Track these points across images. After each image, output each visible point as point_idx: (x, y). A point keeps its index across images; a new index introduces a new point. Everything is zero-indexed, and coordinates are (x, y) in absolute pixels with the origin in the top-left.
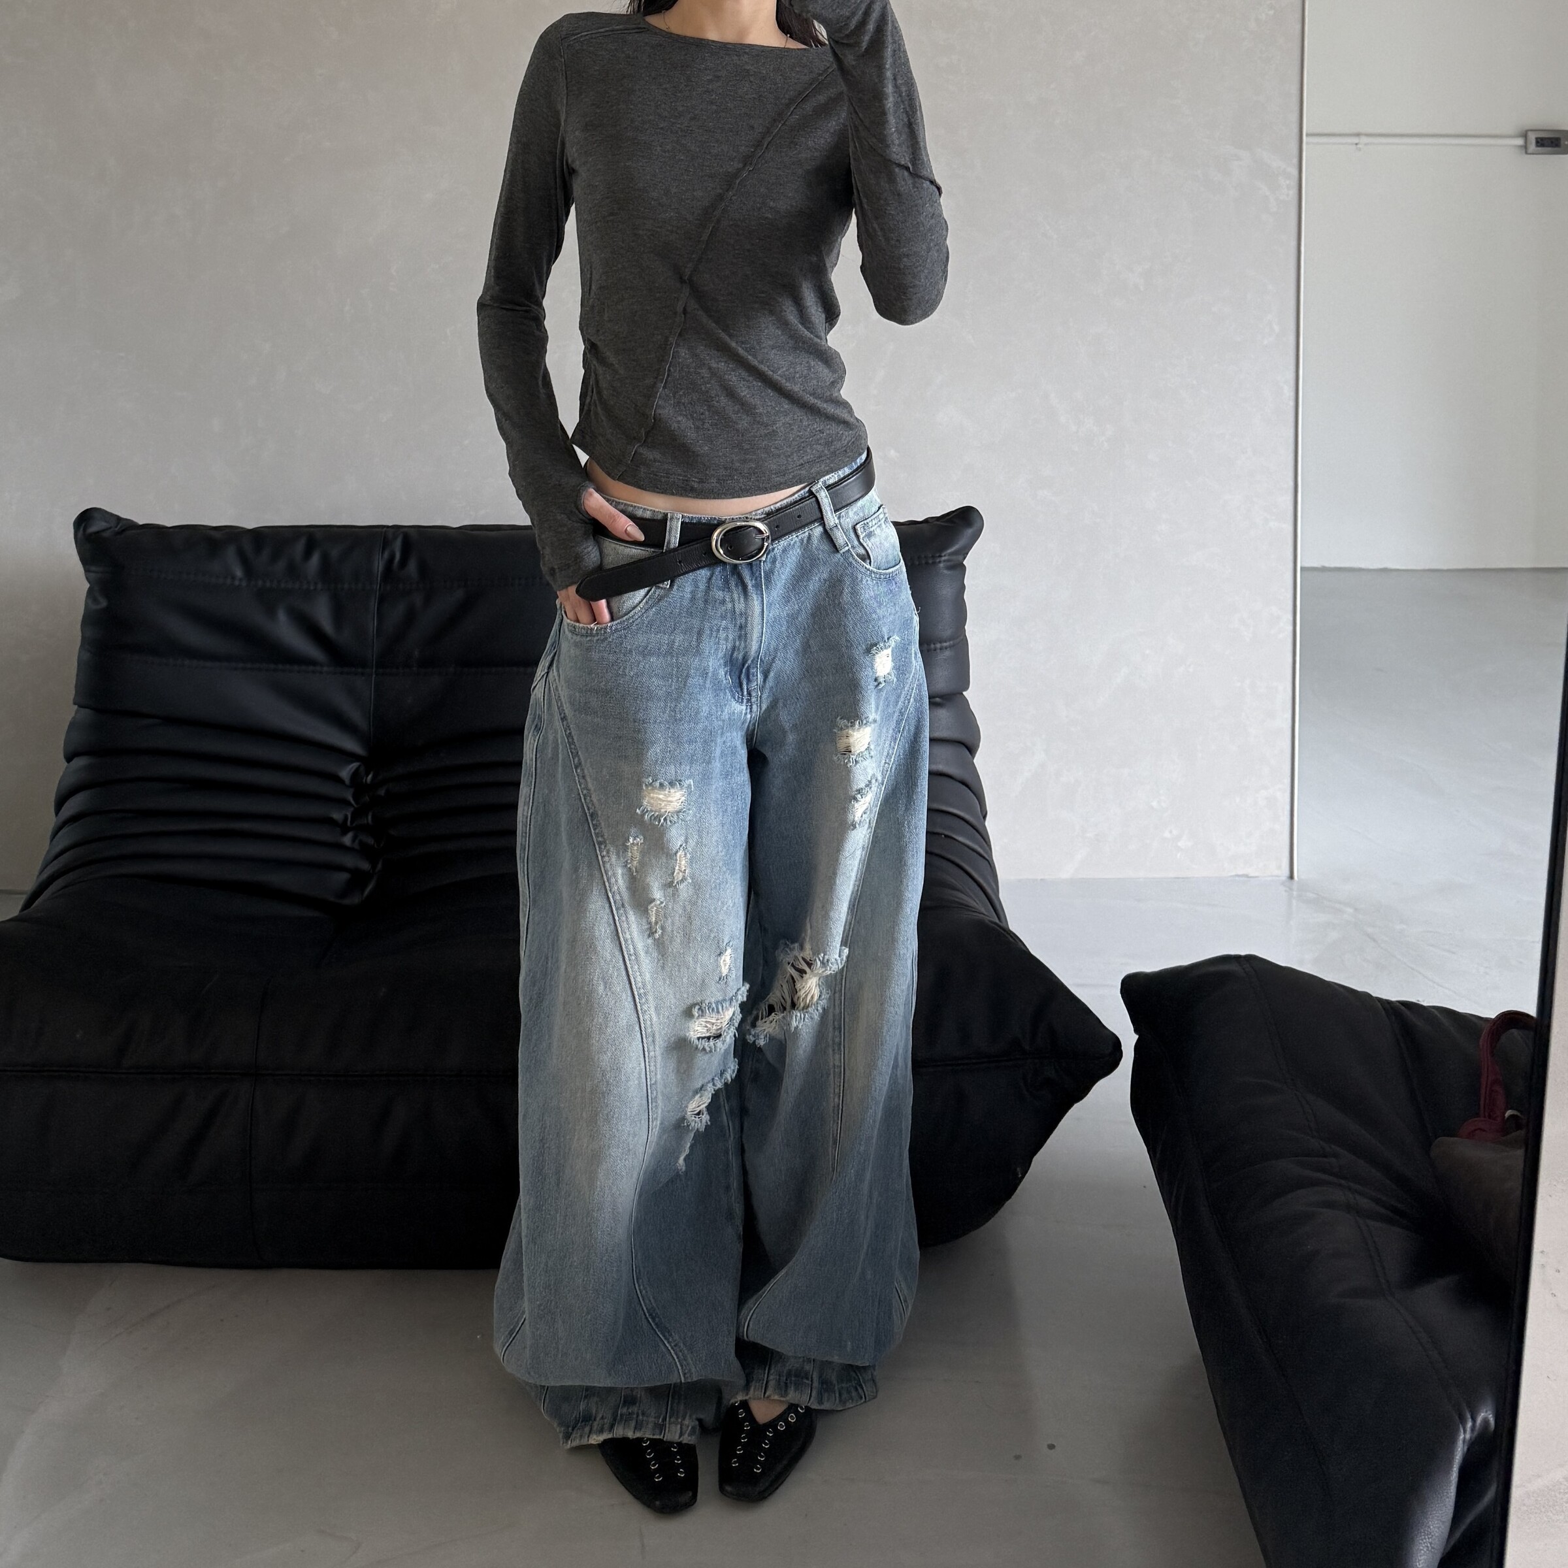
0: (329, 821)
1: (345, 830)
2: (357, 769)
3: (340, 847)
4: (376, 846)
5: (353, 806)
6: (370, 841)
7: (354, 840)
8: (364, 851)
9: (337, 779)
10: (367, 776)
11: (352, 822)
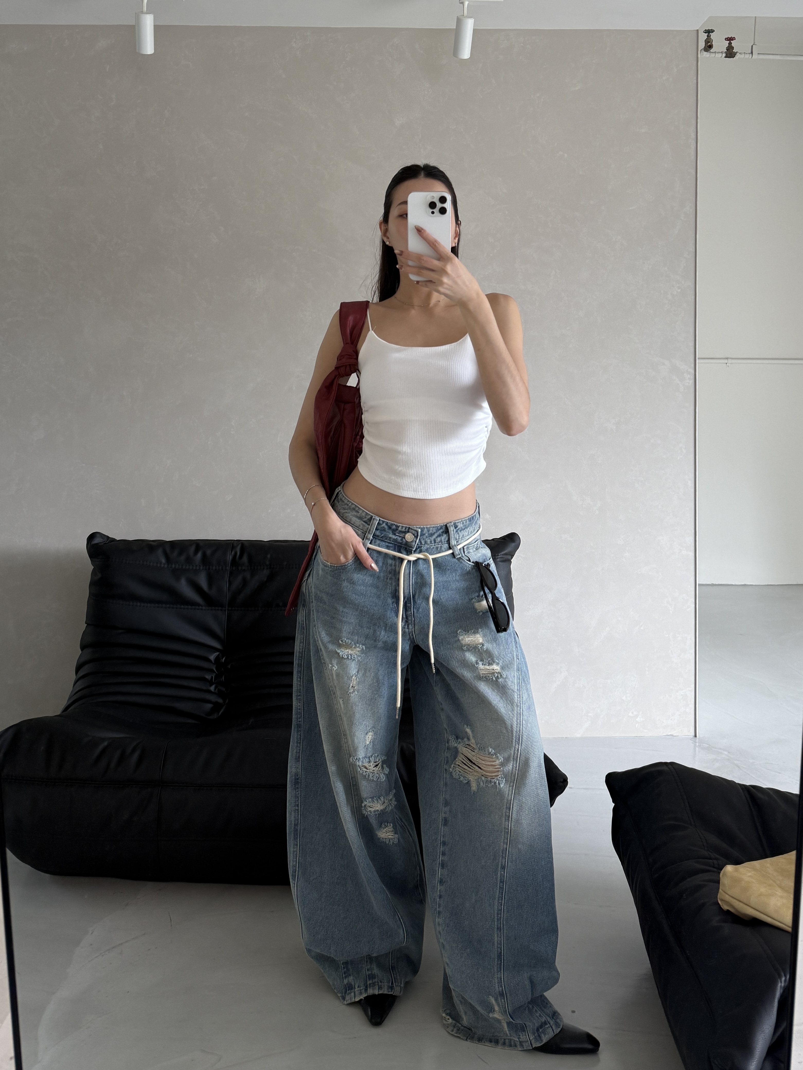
0: (204, 679)
1: (211, 684)
2: (219, 655)
3: (209, 692)
4: (226, 692)
5: (215, 672)
6: (223, 689)
7: (215, 689)
8: (220, 694)
9: (209, 660)
10: (223, 659)
11: (215, 680)
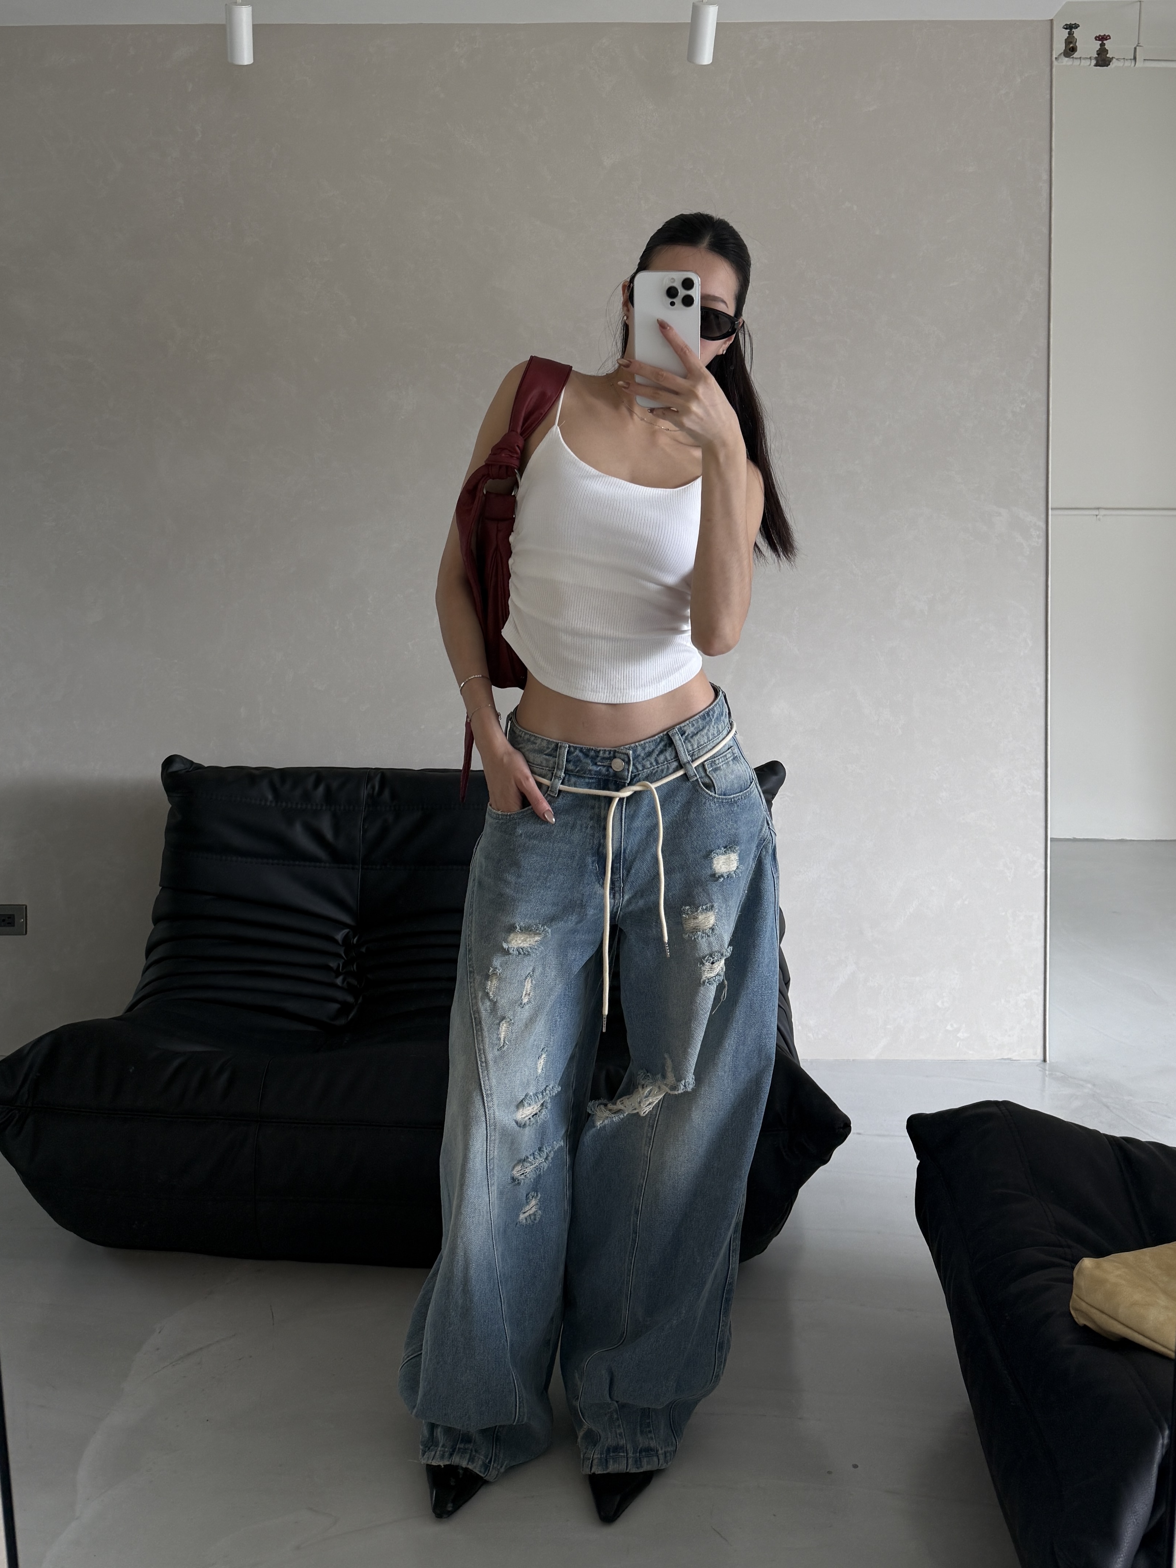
0: (327, 968)
1: (337, 974)
2: (348, 933)
3: (334, 986)
4: (358, 986)
5: (343, 958)
6: (354, 982)
7: (343, 981)
8: (350, 989)
9: (334, 941)
10: (354, 938)
11: (342, 970)
